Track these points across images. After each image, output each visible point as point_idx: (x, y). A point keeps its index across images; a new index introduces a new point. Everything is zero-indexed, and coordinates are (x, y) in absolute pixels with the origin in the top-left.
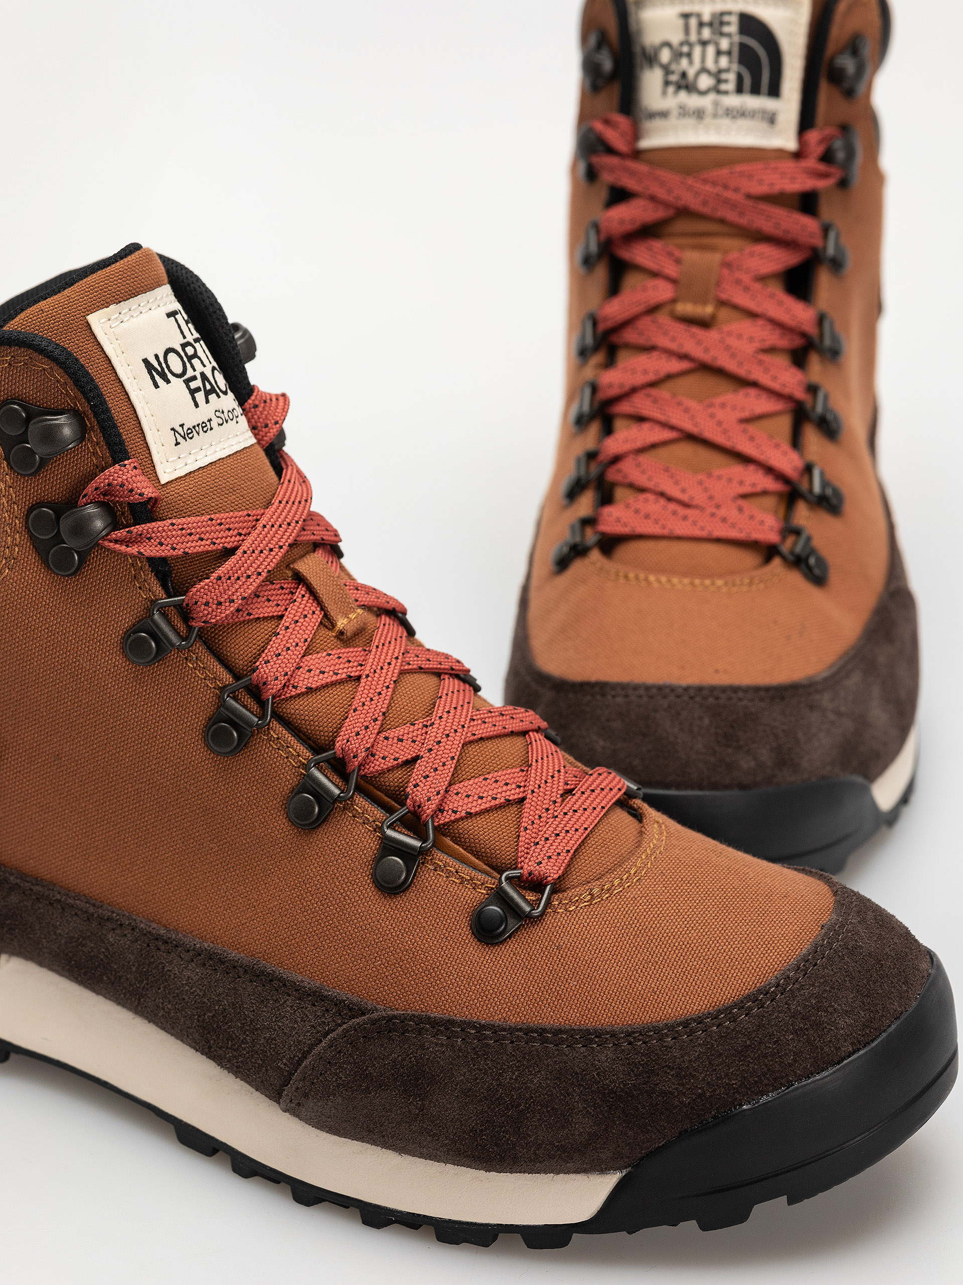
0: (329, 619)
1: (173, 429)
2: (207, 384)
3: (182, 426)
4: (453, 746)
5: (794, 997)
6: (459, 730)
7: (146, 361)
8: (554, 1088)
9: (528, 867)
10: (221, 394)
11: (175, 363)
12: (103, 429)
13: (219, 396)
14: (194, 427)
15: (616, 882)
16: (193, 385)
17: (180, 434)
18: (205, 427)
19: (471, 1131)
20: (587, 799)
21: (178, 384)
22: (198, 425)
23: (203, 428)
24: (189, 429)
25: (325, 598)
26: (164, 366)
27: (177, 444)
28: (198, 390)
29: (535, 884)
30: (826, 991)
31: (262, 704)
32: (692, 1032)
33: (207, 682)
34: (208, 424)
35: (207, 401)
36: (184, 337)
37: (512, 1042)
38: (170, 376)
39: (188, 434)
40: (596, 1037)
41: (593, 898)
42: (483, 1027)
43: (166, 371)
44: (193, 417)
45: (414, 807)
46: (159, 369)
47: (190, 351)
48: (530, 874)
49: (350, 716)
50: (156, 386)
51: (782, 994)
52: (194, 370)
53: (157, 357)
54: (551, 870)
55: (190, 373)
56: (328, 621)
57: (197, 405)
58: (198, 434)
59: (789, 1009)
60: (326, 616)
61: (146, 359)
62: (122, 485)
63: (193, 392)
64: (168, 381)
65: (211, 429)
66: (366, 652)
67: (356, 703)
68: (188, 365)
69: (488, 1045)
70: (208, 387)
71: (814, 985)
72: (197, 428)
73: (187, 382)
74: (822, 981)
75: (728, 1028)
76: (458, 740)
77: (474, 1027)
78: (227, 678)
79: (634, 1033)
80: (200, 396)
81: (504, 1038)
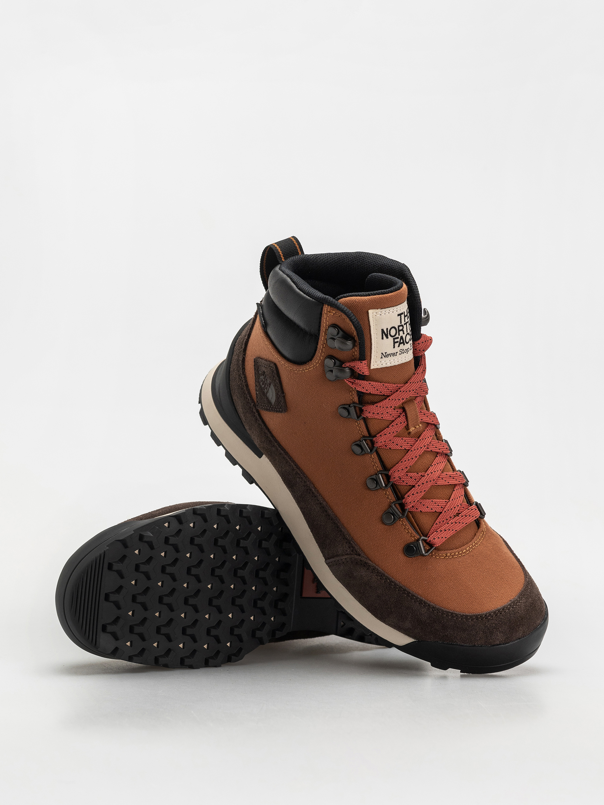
0: (408, 426)
1: (382, 353)
2: (402, 340)
3: (386, 353)
4: (427, 487)
5: (488, 621)
6: (432, 481)
7: (383, 330)
8: (405, 610)
9: (430, 539)
10: (405, 344)
11: (393, 332)
12: (360, 348)
13: (404, 344)
14: (390, 354)
15: (457, 553)
16: (396, 340)
17: (384, 355)
18: (394, 354)
19: (375, 607)
20: (473, 512)
21: (391, 339)
22: (392, 354)
23: (393, 355)
24: (388, 354)
25: (409, 419)
26: (388, 332)
27: (382, 358)
28: (397, 342)
29: (431, 545)
30: (499, 623)
31: (373, 447)
32: (453, 617)
33: (360, 432)
34: (396, 354)
35: (399, 346)
36: (401, 323)
37: (399, 590)
38: (389, 336)
39: (387, 356)
40: (424, 603)
41: (446, 557)
42: (393, 582)
43: (389, 334)
44: (390, 350)
45: (405, 502)
46: (386, 333)
47: (401, 328)
48: (430, 541)
49: (399, 463)
50: (383, 338)
51: (486, 619)
52: (399, 335)
53: (387, 329)
54: (438, 542)
55: (397, 336)
56: (407, 428)
57: (394, 347)
58: (391, 356)
59: (485, 625)
60: (408, 425)
61: (383, 329)
62: (358, 368)
63: (395, 343)
64: (387, 338)
65: (396, 355)
66: (416, 441)
67: (403, 460)
68: (398, 333)
69: (391, 587)
70: (402, 341)
71: (496, 620)
72: (391, 355)
73: (394, 339)
74: (500, 620)
75: (464, 621)
76: (430, 485)
77: (390, 580)
78: (366, 434)
79: (435, 608)
80: (397, 345)
81: (397, 588)
